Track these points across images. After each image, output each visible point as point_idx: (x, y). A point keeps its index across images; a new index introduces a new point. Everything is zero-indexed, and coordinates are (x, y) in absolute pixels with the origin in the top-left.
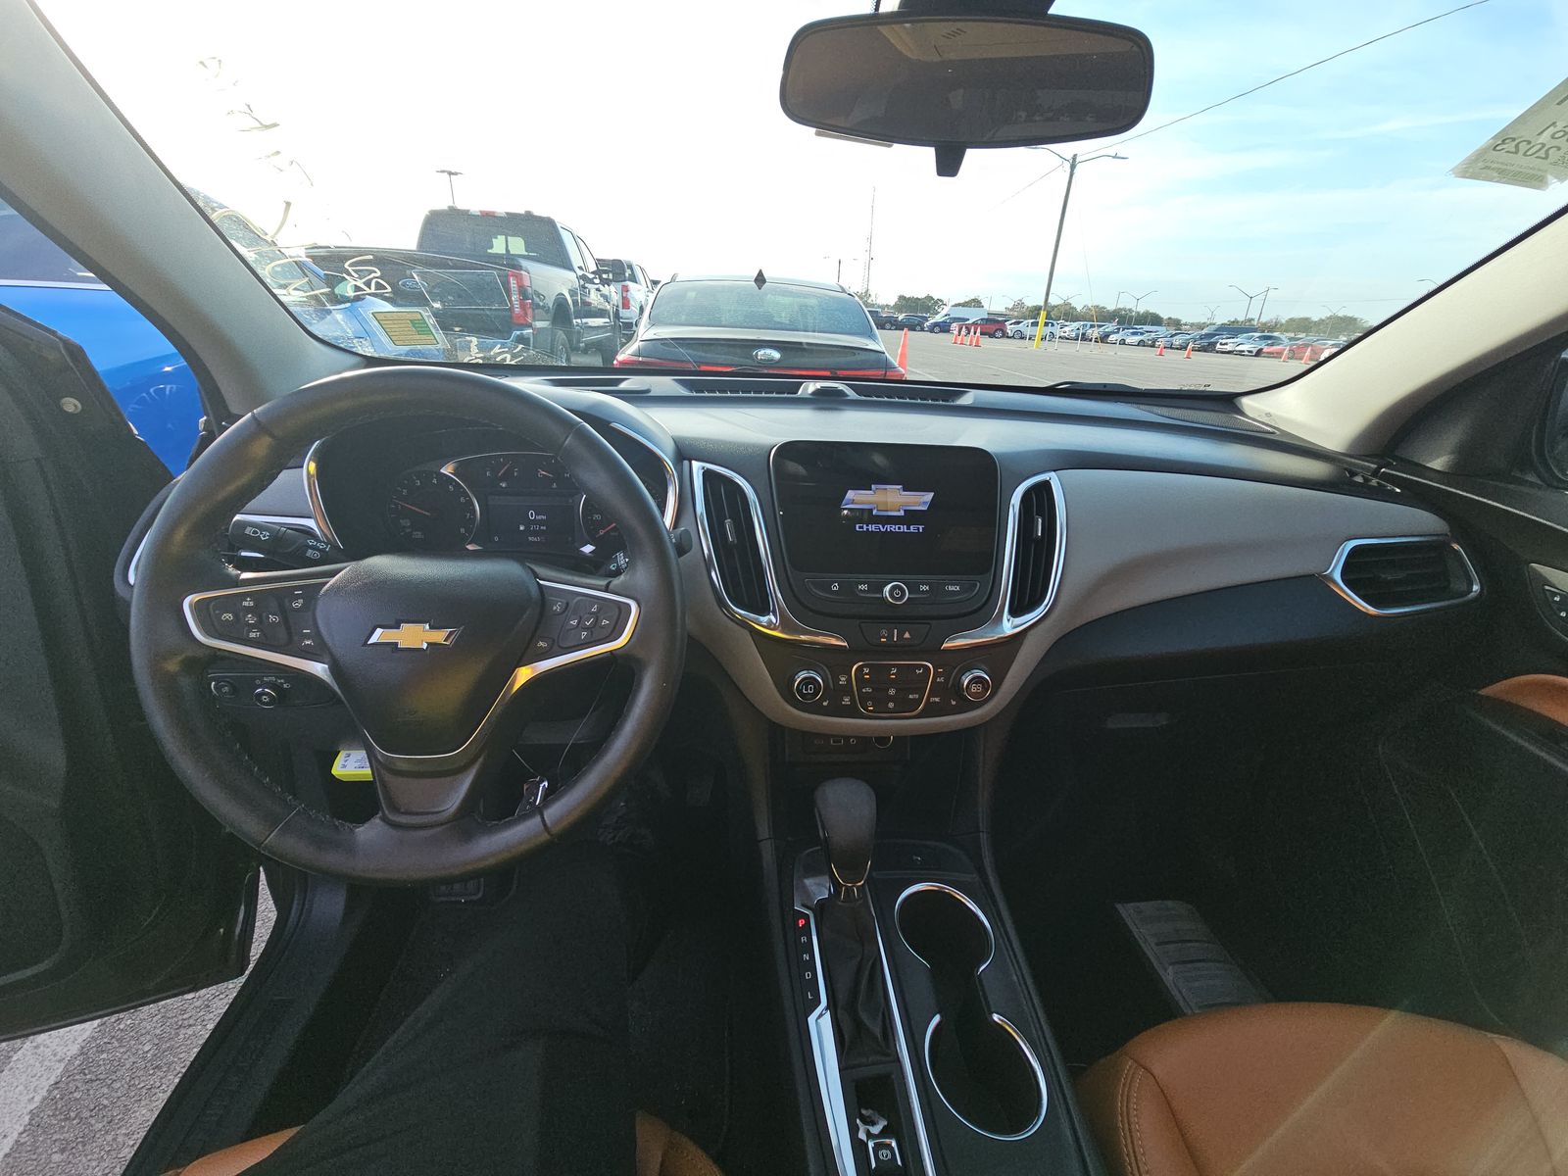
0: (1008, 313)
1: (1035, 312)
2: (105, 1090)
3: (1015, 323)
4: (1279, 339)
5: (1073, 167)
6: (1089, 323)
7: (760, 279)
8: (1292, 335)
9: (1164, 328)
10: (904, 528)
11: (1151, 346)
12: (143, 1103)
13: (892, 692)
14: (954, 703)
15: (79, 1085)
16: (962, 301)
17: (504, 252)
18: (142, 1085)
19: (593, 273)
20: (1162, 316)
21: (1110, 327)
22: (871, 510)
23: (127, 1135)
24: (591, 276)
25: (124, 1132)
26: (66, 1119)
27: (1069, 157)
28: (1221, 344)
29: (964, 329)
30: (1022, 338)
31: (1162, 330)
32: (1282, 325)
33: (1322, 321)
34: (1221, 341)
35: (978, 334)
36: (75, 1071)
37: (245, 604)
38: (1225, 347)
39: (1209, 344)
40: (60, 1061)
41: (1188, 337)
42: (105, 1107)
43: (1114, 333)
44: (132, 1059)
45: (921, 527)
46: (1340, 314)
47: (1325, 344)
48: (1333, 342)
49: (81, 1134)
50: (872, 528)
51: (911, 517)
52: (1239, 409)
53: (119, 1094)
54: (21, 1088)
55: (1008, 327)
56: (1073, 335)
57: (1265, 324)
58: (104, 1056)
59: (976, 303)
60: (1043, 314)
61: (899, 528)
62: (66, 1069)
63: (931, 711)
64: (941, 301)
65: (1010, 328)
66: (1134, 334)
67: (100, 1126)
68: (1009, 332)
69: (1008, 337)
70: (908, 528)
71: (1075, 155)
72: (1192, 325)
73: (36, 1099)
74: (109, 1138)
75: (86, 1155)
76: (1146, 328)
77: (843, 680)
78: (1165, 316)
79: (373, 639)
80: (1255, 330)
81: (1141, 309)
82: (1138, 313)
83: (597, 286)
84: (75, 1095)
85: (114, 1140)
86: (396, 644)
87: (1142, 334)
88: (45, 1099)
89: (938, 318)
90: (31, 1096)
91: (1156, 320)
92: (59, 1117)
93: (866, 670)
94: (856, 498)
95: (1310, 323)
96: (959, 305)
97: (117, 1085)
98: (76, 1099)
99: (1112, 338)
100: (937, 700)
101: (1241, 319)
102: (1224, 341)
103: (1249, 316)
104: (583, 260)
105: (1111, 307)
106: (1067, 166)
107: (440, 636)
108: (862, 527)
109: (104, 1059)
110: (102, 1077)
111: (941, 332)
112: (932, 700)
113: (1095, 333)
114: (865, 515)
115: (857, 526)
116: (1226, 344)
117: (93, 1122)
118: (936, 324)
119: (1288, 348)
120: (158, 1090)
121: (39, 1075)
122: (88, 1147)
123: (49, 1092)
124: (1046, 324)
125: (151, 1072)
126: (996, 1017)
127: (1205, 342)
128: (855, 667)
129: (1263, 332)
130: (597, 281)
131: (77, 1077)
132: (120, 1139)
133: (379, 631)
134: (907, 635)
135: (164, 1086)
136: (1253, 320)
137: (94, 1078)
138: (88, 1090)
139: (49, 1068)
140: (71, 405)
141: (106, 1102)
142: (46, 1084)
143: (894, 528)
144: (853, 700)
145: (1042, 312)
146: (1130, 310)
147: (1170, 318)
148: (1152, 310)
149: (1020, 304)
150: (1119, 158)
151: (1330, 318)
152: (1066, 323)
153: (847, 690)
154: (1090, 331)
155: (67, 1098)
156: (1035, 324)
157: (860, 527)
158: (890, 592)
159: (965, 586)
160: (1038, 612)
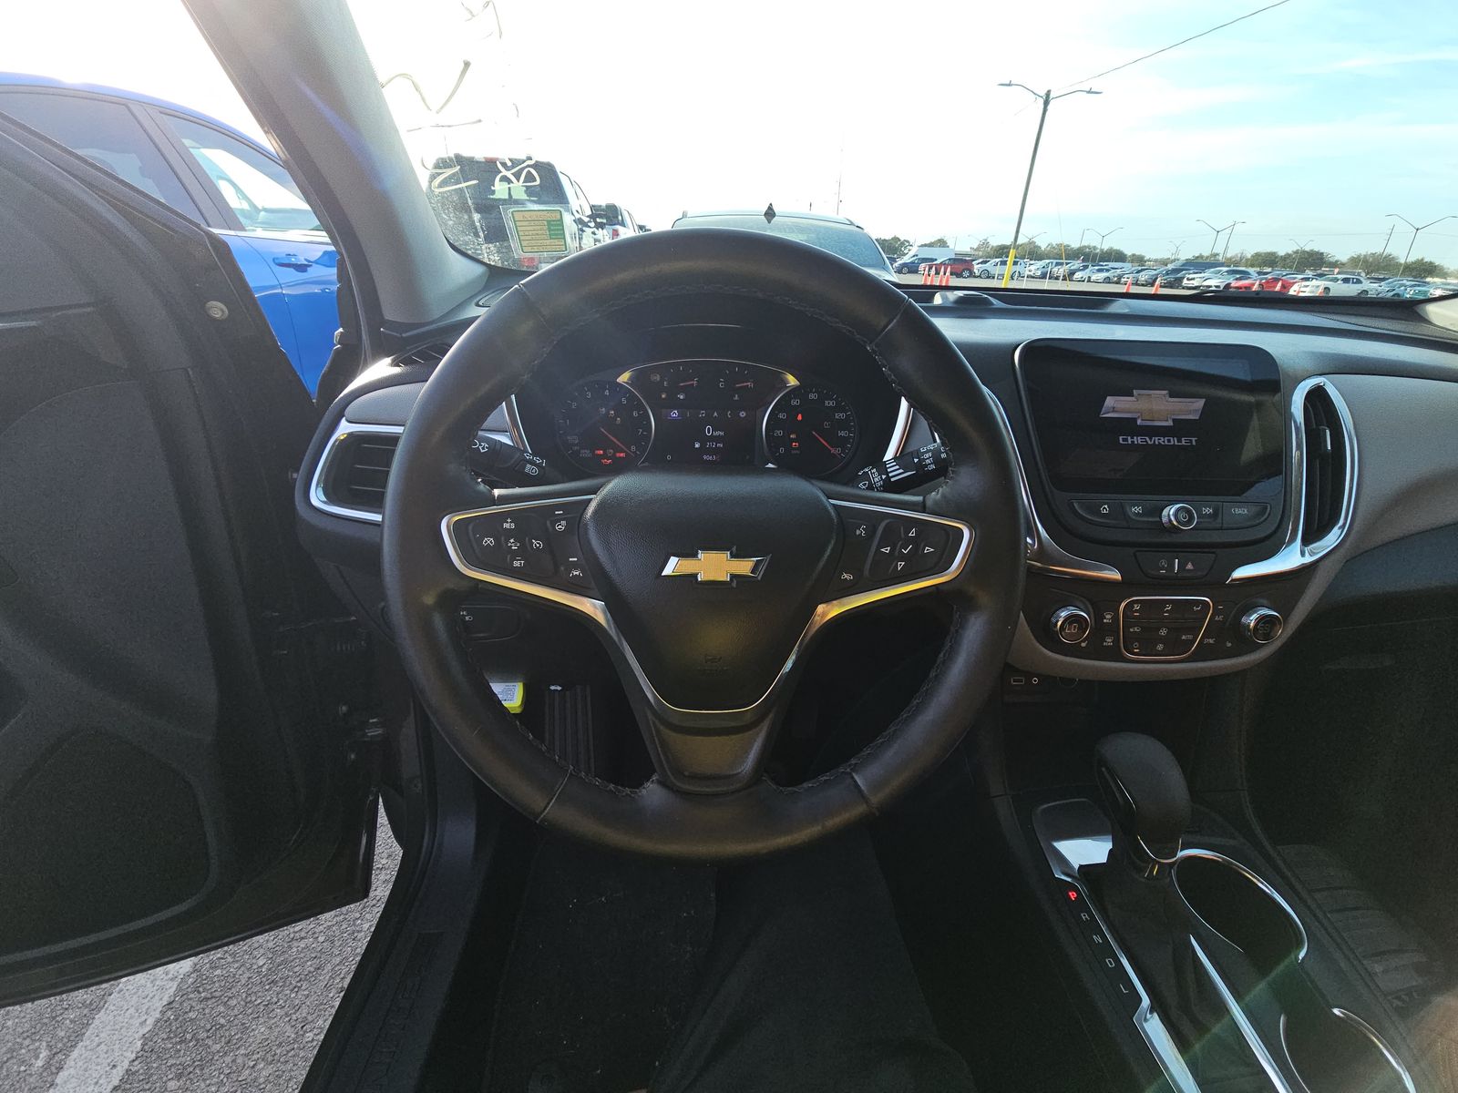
0: (973, 253)
1: (1002, 252)
2: (222, 1009)
3: (981, 263)
4: (1248, 273)
5: (1046, 103)
6: (1055, 261)
7: (770, 214)
8: (1258, 269)
9: (1130, 265)
10: (1174, 441)
11: (1117, 283)
12: (262, 1020)
13: (1163, 632)
14: (1229, 645)
15: (194, 1004)
16: (928, 242)
17: (507, 197)
18: (259, 1001)
19: (588, 217)
20: (1126, 252)
21: (1076, 264)
22: (1135, 420)
23: (246, 1055)
24: (586, 220)
25: (242, 1052)
26: (181, 1042)
27: (1043, 93)
28: (1188, 279)
29: (934, 269)
30: (988, 277)
31: (1127, 266)
32: (1247, 260)
33: (1288, 256)
34: (1187, 276)
35: (948, 274)
36: (189, 990)
37: (506, 525)
38: (1191, 282)
39: (1176, 279)
40: (172, 980)
41: (1155, 272)
42: (222, 1026)
43: (1079, 270)
44: (247, 975)
45: (1194, 439)
46: (1307, 249)
47: (1295, 278)
48: (1302, 276)
49: (199, 1057)
50: (1138, 440)
51: (1180, 428)
52: (1419, 315)
53: (236, 1012)
54: (132, 1011)
55: (976, 267)
56: (1039, 273)
57: (1231, 259)
58: (218, 972)
59: (942, 243)
60: (1012, 252)
61: (1169, 441)
62: (179, 989)
63: (1203, 654)
64: (908, 242)
65: (977, 268)
66: (1099, 271)
67: (218, 1047)
68: (976, 271)
69: (975, 277)
70: (1179, 441)
71: (1049, 92)
72: (1156, 261)
73: (148, 1022)
74: (228, 1059)
75: (204, 1080)
76: (1112, 264)
77: (1108, 618)
78: (1128, 252)
79: (668, 571)
80: (1222, 265)
81: (1106, 247)
82: (1102, 250)
83: (592, 230)
84: (191, 1015)
85: (234, 1061)
86: (695, 576)
87: (1107, 270)
88: (158, 1021)
89: (906, 259)
90: (143, 1019)
91: (1119, 257)
92: (174, 1040)
93: (1137, 607)
94: (1114, 406)
95: (1276, 257)
96: (925, 245)
97: (233, 1002)
98: (191, 1020)
99: (1078, 275)
100: (1211, 641)
101: (1206, 253)
102: (1191, 276)
103: (1215, 251)
104: (579, 204)
105: (1075, 245)
106: (1041, 102)
107: (744, 567)
108: (1126, 440)
109: (218, 976)
110: (217, 994)
111: (909, 272)
112: (1206, 641)
113: (1061, 271)
114: (1128, 426)
115: (1121, 438)
116: (1193, 279)
117: (210, 1043)
118: (904, 265)
119: (1258, 283)
120: (275, 1006)
121: (151, 995)
122: (206, 1071)
123: (163, 1013)
124: (1015, 263)
125: (267, 987)
126: (1336, 1011)
127: (1171, 278)
128: (1123, 605)
129: (1230, 266)
130: (592, 224)
131: (192, 996)
132: (239, 1061)
133: (673, 561)
134: (1190, 566)
135: (281, 1002)
136: (1218, 254)
137: (209, 996)
138: (204, 1009)
139: (162, 988)
140: (217, 310)
141: (222, 1021)
142: (159, 1005)
143: (1163, 441)
144: (1116, 641)
145: (1011, 250)
146: (1095, 248)
147: (1134, 255)
148: (1116, 247)
149: (985, 244)
150: (1093, 93)
151: (1296, 252)
152: (1032, 262)
153: (1112, 629)
154: (1056, 269)
155: (181, 1019)
156: (1004, 263)
157: (1124, 440)
158: (1176, 515)
159: (1254, 509)
160: (1332, 539)
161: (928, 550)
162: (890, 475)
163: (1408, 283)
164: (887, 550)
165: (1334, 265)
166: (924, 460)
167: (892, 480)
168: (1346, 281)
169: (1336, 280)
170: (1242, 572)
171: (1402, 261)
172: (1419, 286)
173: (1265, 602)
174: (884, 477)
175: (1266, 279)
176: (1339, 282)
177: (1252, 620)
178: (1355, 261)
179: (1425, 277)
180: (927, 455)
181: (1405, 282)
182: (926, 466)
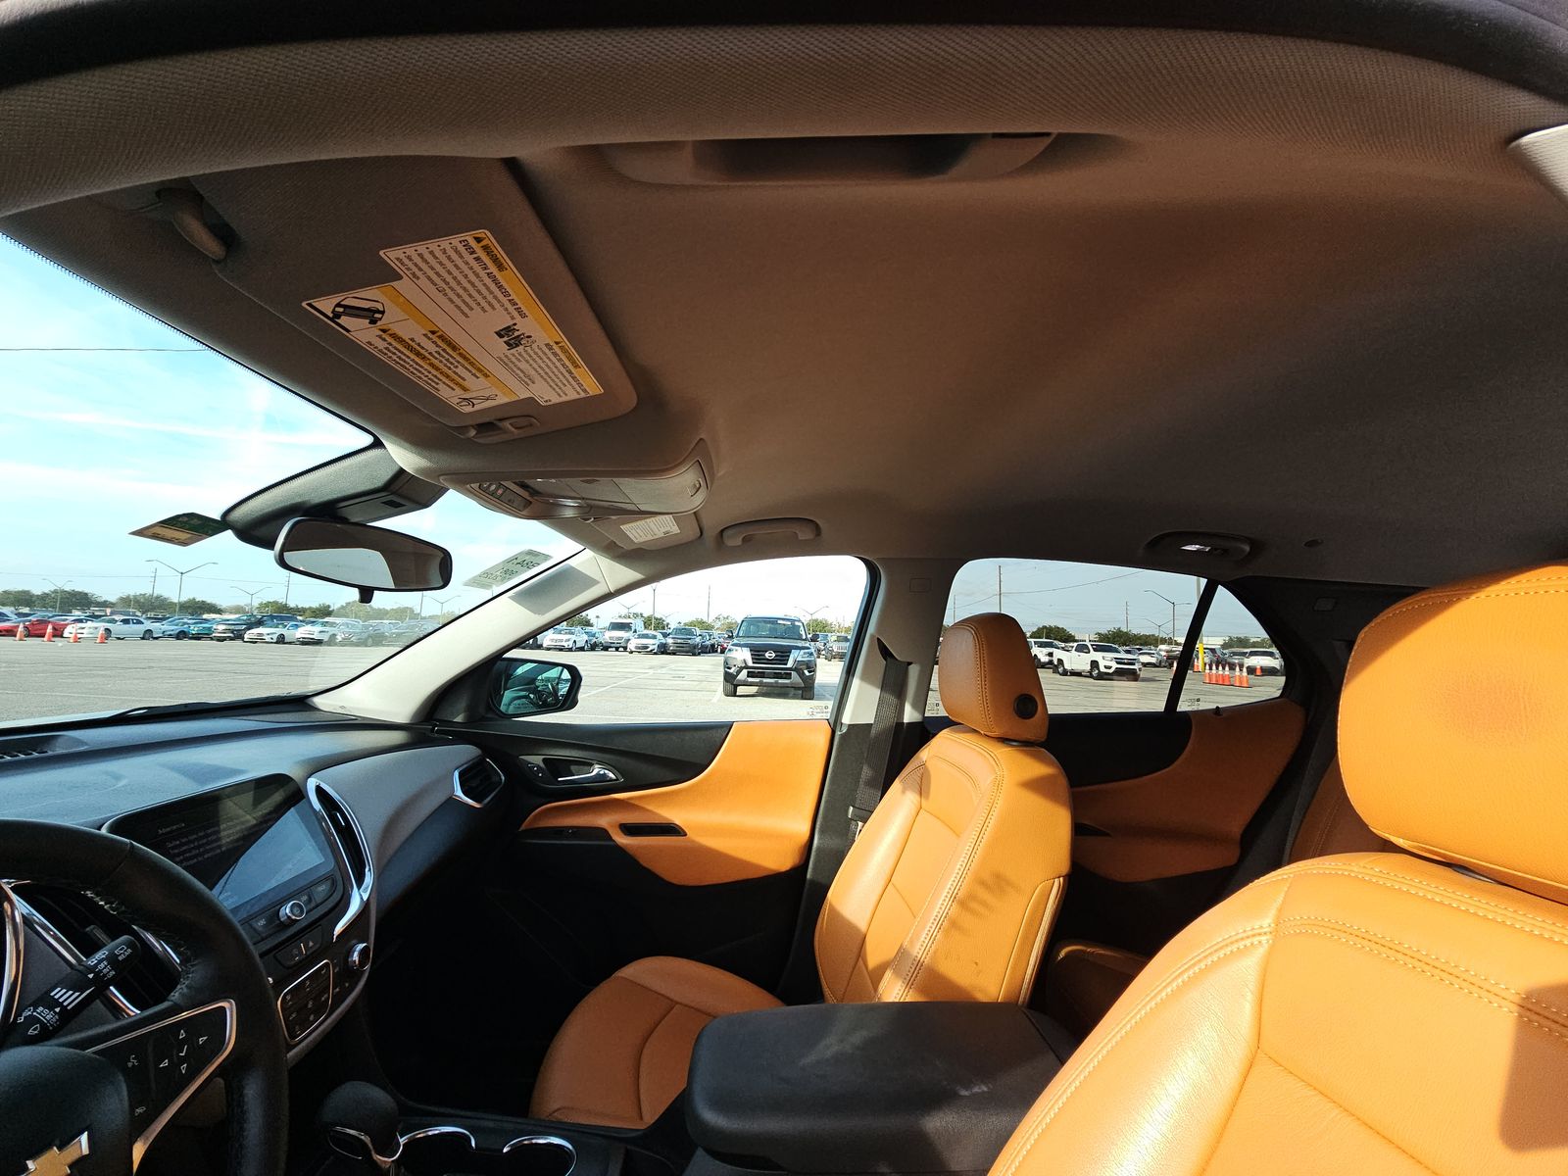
13: (310, 1004)
14: (349, 982)
63: (339, 1000)
93: (288, 997)
100: (338, 989)
112: (336, 991)
119: (21, 625)
126: (505, 1150)
128: (279, 1002)
134: (311, 944)
151: (55, 592)
158: (291, 911)
159: (329, 883)
160: (369, 879)
161: (201, 1040)
162: (65, 1004)
163: (189, 621)
164: (166, 1063)
165: (105, 604)
166: (101, 971)
167: (69, 1008)
168: (125, 622)
169: (114, 621)
170: (339, 928)
171: (176, 601)
172: (201, 623)
173: (354, 942)
174: (57, 1010)
175: (30, 621)
176: (119, 623)
177: (356, 957)
178: (126, 601)
179: (201, 614)
180: (102, 965)
181: (185, 620)
182: (105, 976)
